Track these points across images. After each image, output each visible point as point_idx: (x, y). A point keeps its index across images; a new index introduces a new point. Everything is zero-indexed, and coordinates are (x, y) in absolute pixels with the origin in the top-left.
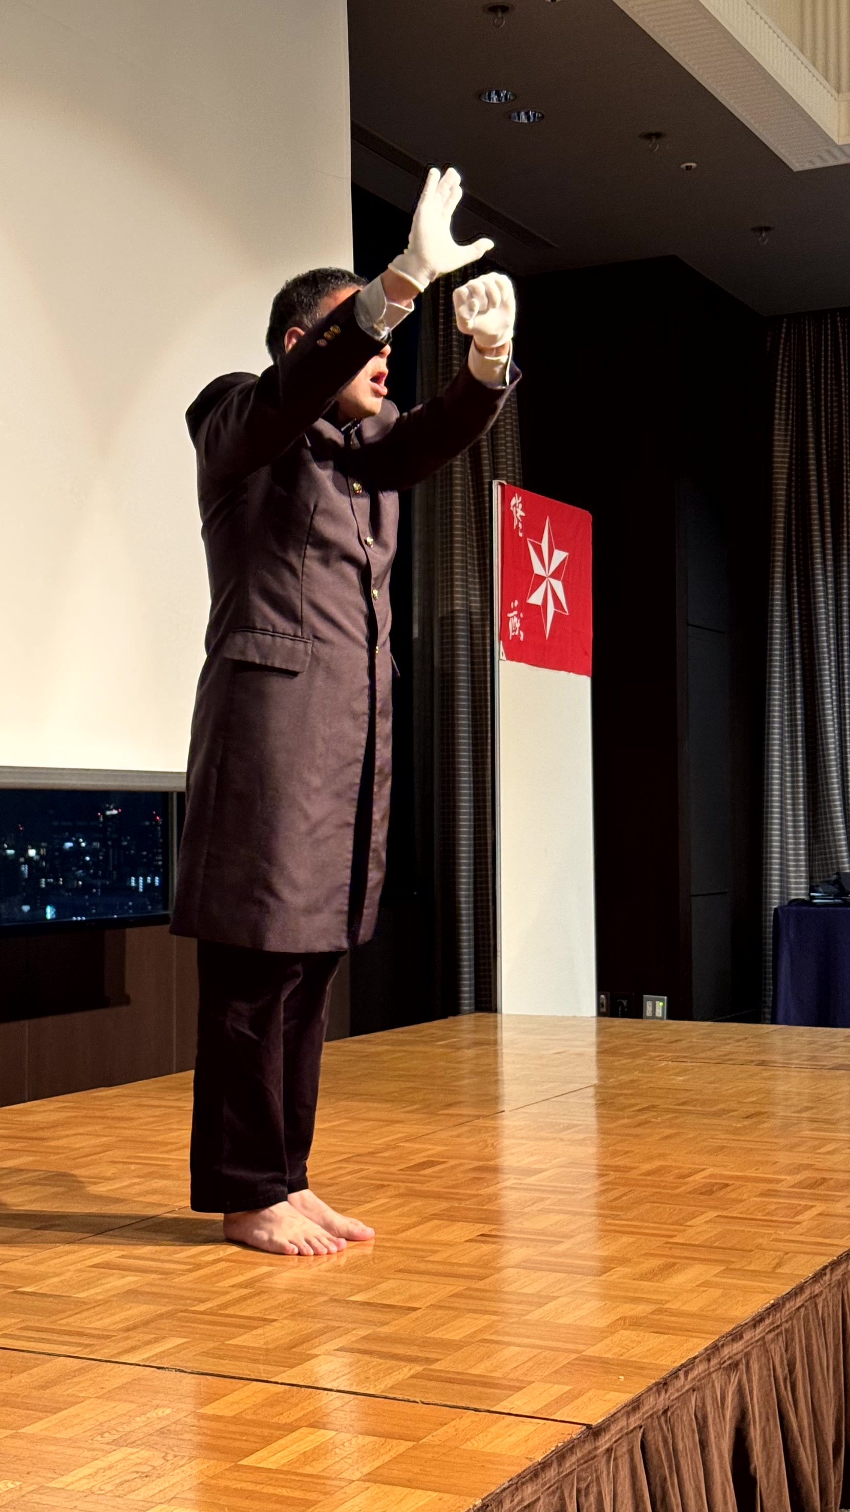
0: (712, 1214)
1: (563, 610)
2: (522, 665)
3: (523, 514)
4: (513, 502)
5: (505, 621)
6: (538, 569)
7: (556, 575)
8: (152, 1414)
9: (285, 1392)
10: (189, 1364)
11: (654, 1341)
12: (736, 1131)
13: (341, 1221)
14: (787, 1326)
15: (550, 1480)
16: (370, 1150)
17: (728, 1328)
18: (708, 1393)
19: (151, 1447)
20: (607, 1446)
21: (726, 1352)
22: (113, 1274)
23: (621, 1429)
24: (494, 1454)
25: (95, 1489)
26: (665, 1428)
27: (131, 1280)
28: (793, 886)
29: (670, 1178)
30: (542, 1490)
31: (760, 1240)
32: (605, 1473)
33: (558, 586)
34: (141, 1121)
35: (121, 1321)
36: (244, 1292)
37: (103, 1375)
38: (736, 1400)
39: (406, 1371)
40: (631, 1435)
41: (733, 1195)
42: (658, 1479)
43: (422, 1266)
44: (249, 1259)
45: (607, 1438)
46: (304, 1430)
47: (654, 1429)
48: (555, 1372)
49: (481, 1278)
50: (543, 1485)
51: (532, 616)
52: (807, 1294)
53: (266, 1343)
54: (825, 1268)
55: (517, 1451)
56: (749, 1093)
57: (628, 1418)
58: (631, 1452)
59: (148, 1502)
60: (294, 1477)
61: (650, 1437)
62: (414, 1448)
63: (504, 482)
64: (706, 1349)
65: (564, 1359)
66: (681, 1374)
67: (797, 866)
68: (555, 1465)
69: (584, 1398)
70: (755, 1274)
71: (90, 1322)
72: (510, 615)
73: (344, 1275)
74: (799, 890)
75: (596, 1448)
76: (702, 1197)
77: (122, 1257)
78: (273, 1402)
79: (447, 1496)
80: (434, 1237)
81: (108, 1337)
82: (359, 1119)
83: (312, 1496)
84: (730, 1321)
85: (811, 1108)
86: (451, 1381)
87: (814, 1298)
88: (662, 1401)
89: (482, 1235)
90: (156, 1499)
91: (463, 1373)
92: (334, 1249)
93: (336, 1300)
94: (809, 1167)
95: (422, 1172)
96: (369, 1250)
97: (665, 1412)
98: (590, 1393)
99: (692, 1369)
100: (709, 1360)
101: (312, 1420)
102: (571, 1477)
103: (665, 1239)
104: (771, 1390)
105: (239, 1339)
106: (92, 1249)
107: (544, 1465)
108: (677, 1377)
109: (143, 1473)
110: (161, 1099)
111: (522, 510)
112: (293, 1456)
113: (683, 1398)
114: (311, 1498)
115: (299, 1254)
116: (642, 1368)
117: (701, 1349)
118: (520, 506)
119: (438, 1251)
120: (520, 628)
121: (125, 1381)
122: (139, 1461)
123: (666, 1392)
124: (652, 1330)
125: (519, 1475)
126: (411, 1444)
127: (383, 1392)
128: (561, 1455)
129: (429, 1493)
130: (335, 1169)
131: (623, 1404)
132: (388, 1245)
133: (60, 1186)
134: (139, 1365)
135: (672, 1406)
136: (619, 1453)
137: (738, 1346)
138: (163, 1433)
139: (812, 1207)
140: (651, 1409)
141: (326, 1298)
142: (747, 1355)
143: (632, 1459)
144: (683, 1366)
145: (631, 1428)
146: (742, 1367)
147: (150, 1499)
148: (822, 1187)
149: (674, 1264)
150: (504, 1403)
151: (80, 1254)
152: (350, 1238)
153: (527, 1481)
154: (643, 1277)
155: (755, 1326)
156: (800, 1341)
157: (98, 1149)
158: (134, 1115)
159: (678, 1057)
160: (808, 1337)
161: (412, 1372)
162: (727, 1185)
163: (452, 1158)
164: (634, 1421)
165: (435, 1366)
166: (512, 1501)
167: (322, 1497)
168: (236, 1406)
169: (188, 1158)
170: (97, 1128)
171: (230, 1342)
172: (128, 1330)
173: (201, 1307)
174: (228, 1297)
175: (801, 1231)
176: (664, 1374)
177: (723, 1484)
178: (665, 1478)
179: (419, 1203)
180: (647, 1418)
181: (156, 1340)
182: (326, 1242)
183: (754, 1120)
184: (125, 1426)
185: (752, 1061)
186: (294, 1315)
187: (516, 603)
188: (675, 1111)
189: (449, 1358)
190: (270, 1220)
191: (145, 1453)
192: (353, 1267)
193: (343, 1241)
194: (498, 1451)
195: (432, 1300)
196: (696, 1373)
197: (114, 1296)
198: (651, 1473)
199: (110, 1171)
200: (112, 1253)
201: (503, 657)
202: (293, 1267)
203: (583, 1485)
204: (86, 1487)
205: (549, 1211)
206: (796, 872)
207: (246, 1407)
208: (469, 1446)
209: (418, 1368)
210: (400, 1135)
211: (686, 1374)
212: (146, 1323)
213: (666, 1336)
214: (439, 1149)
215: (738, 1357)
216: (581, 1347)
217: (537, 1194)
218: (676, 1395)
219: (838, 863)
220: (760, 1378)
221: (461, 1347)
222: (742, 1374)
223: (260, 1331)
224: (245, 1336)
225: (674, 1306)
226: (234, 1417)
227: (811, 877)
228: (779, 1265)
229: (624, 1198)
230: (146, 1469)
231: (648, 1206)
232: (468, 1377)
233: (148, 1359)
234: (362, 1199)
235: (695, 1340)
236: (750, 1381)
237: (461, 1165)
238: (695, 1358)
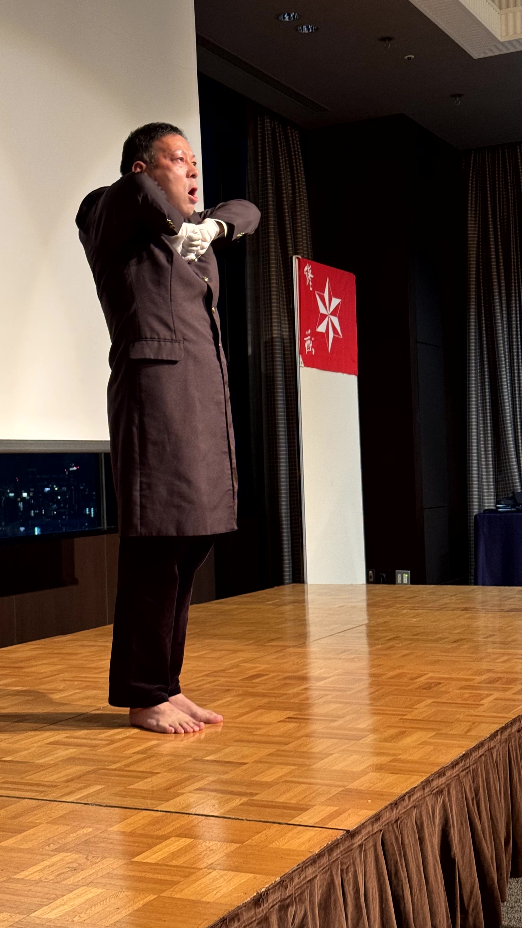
0: (429, 701)
1: (338, 334)
2: (314, 370)
3: (312, 276)
4: (306, 269)
5: (302, 343)
6: (322, 310)
7: (334, 313)
8: (81, 832)
9: (162, 816)
10: (105, 801)
11: (390, 778)
12: (447, 651)
13: (202, 712)
14: (474, 767)
15: (323, 864)
16: (222, 668)
17: (436, 769)
18: (424, 809)
19: (79, 852)
20: (360, 842)
21: (435, 784)
22: (59, 748)
23: (369, 832)
24: (289, 850)
25: (43, 879)
26: (396, 831)
27: (71, 751)
28: (486, 501)
29: (406, 680)
30: (318, 871)
31: (458, 716)
32: (358, 859)
33: (335, 320)
34: (82, 655)
35: (64, 776)
36: (141, 756)
37: (51, 809)
38: (442, 813)
39: (238, 801)
40: (374, 836)
41: (443, 689)
42: (392, 862)
43: (251, 738)
44: (144, 737)
45: (359, 838)
46: (173, 839)
47: (389, 832)
48: (329, 799)
49: (286, 744)
50: (319, 868)
51: (320, 339)
52: (486, 747)
53: (152, 787)
54: (497, 731)
55: (303, 847)
56: (456, 628)
57: (373, 825)
58: (375, 846)
59: (75, 885)
60: (166, 868)
61: (387, 837)
62: (239, 847)
63: (300, 257)
64: (422, 782)
65: (335, 791)
66: (406, 798)
67: (488, 489)
68: (326, 855)
69: (346, 814)
70: (453, 736)
71: (45, 778)
72: (305, 339)
73: (202, 745)
74: (490, 503)
75: (352, 844)
76: (425, 691)
77: (67, 737)
78: (155, 822)
79: (258, 876)
80: (259, 720)
81: (56, 786)
82: (216, 650)
83: (176, 879)
84: (436, 765)
85: (494, 635)
86: (264, 806)
87: (490, 750)
88: (394, 814)
89: (289, 718)
90: (80, 883)
91: (272, 802)
92: (197, 729)
93: (196, 760)
94: (489, 671)
95: (253, 681)
96: (219, 729)
97: (396, 821)
98: (349, 811)
99: (413, 795)
100: (424, 789)
101: (179, 832)
102: (337, 862)
103: (400, 717)
104: (464, 806)
105: (136, 784)
106: (48, 734)
107: (320, 856)
108: (404, 800)
109: (72, 868)
110: (96, 641)
111: (312, 273)
112: (166, 855)
113: (408, 813)
114: (175, 880)
115: (175, 733)
116: (382, 795)
117: (419, 782)
118: (310, 271)
119: (261, 728)
120: (312, 347)
121: (64, 812)
122: (70, 861)
123: (397, 809)
124: (389, 772)
125: (304, 862)
126: (238, 845)
127: (223, 814)
128: (330, 849)
129: (248, 874)
130: (200, 681)
131: (370, 817)
132: (230, 725)
133: (30, 696)
134: (73, 803)
135: (401, 817)
136: (367, 847)
137: (442, 780)
138: (86, 843)
139: (491, 695)
140: (387, 820)
141: (190, 759)
142: (449, 785)
143: (376, 850)
144: (407, 793)
145: (375, 831)
146: (445, 792)
147: (76, 884)
148: (498, 683)
149: (404, 732)
150: (297, 819)
151: (41, 736)
152: (208, 722)
153: (308, 865)
154: (385, 740)
155: (453, 768)
156: (482, 776)
157: (55, 673)
158: (78, 652)
159: (414, 607)
160: (487, 773)
161: (241, 802)
162: (440, 683)
163: (273, 672)
164: (377, 827)
165: (256, 798)
166: (299, 878)
167: (182, 879)
168: (132, 825)
169: (108, 676)
170: (55, 660)
171: (130, 787)
172: (68, 781)
173: (113, 767)
174: (131, 760)
175: (484, 709)
176: (395, 798)
177: (434, 864)
178: (397, 861)
179: (250, 700)
180: (385, 825)
181: (85, 787)
182: (192, 725)
183: (459, 643)
184: (63, 840)
185: (459, 608)
186: (170, 769)
187: (309, 331)
188: (411, 639)
189: (264, 792)
190: (157, 713)
191: (75, 856)
192: (208, 740)
193: (202, 724)
194: (292, 848)
195: (256, 758)
196: (415, 797)
197: (60, 761)
198: (388, 858)
199: (62, 686)
200: (61, 735)
201: (302, 365)
202: (171, 741)
203: (345, 867)
204: (37, 877)
205: (331, 702)
206: (488, 492)
207: (138, 826)
208: (274, 845)
209: (245, 799)
210: (241, 659)
211: (409, 798)
212: (79, 777)
213: (398, 776)
214: (263, 667)
215: (443, 786)
216: (345, 783)
217: (322, 693)
218: (403, 811)
219: (513, 486)
220: (457, 799)
221: (272, 786)
222: (445, 797)
223: (149, 780)
224: (140, 783)
225: (403, 757)
226: (131, 832)
227: (497, 495)
228: (469, 730)
229: (376, 693)
230: (75, 865)
231: (391, 697)
232: (275, 804)
233: (79, 799)
234: (216, 698)
235: (416, 777)
236: (450, 801)
237: (278, 676)
238: (415, 788)
